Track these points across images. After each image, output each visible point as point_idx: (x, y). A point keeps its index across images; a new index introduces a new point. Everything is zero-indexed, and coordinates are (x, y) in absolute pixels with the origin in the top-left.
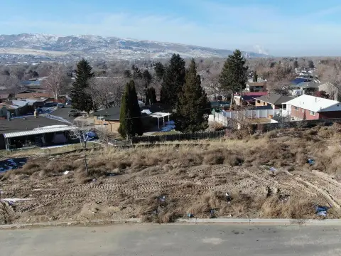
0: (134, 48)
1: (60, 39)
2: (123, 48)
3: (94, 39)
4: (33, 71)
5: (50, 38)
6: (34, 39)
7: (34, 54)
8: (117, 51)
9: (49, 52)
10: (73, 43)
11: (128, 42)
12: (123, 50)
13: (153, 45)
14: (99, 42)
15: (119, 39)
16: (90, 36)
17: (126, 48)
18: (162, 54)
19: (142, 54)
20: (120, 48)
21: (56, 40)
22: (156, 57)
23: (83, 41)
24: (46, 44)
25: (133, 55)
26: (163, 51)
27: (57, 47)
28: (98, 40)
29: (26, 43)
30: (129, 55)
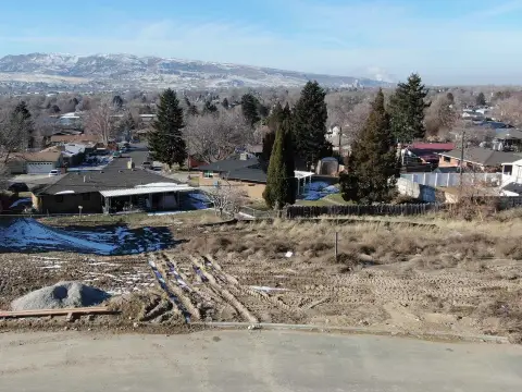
0: (182, 72)
1: (81, 61)
2: (166, 73)
3: (126, 60)
4: (52, 104)
5: (68, 58)
6: (48, 60)
7: (47, 81)
8: (157, 77)
9: (66, 79)
10: (98, 66)
11: (172, 63)
12: (166, 76)
13: (209, 68)
14: (133, 64)
15: (161, 60)
16: (121, 56)
17: (170, 73)
18: (223, 81)
19: (193, 82)
20: (161, 72)
21: (76, 60)
22: (213, 85)
23: (112, 63)
24: (62, 67)
25: (179, 82)
26: (224, 78)
27: (76, 71)
28: (131, 61)
29: (38, 66)
30: (174, 82)
